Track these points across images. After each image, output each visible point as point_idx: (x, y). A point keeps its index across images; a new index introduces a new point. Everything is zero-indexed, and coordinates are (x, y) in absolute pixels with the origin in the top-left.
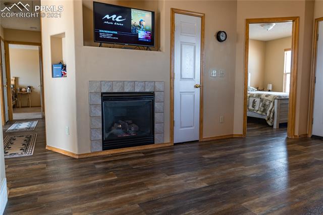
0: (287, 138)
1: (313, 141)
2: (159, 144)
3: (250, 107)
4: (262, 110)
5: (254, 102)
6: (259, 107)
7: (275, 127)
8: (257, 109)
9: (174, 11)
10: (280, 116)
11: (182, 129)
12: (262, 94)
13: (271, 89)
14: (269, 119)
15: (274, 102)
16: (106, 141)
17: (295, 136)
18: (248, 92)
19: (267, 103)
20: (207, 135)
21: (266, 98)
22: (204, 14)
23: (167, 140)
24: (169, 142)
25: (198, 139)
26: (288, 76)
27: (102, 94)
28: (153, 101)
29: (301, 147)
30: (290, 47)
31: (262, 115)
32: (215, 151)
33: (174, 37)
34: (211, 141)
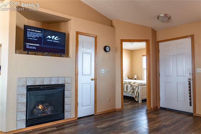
0: (147, 110)
1: (161, 111)
2: (68, 119)
3: (125, 90)
4: (132, 92)
5: (127, 87)
6: (130, 90)
7: (140, 102)
8: (129, 91)
9: (78, 33)
10: (142, 95)
11: (83, 108)
12: (132, 82)
13: (136, 78)
14: (136, 97)
15: (138, 87)
16: (29, 120)
17: (151, 108)
18: (124, 80)
19: (135, 88)
20: (99, 111)
21: (134, 84)
22: (97, 36)
23: (73, 116)
24: (74, 117)
25: (94, 114)
26: (145, 71)
27: (27, 86)
28: (64, 90)
29: (155, 115)
30: (145, 54)
31: (132, 94)
32: (105, 122)
33: (78, 49)
34: (102, 114)
